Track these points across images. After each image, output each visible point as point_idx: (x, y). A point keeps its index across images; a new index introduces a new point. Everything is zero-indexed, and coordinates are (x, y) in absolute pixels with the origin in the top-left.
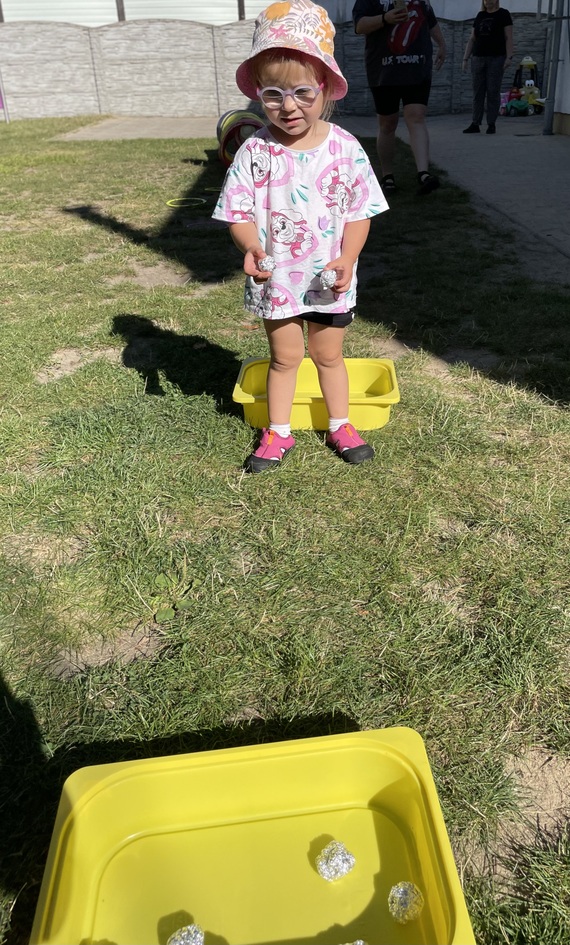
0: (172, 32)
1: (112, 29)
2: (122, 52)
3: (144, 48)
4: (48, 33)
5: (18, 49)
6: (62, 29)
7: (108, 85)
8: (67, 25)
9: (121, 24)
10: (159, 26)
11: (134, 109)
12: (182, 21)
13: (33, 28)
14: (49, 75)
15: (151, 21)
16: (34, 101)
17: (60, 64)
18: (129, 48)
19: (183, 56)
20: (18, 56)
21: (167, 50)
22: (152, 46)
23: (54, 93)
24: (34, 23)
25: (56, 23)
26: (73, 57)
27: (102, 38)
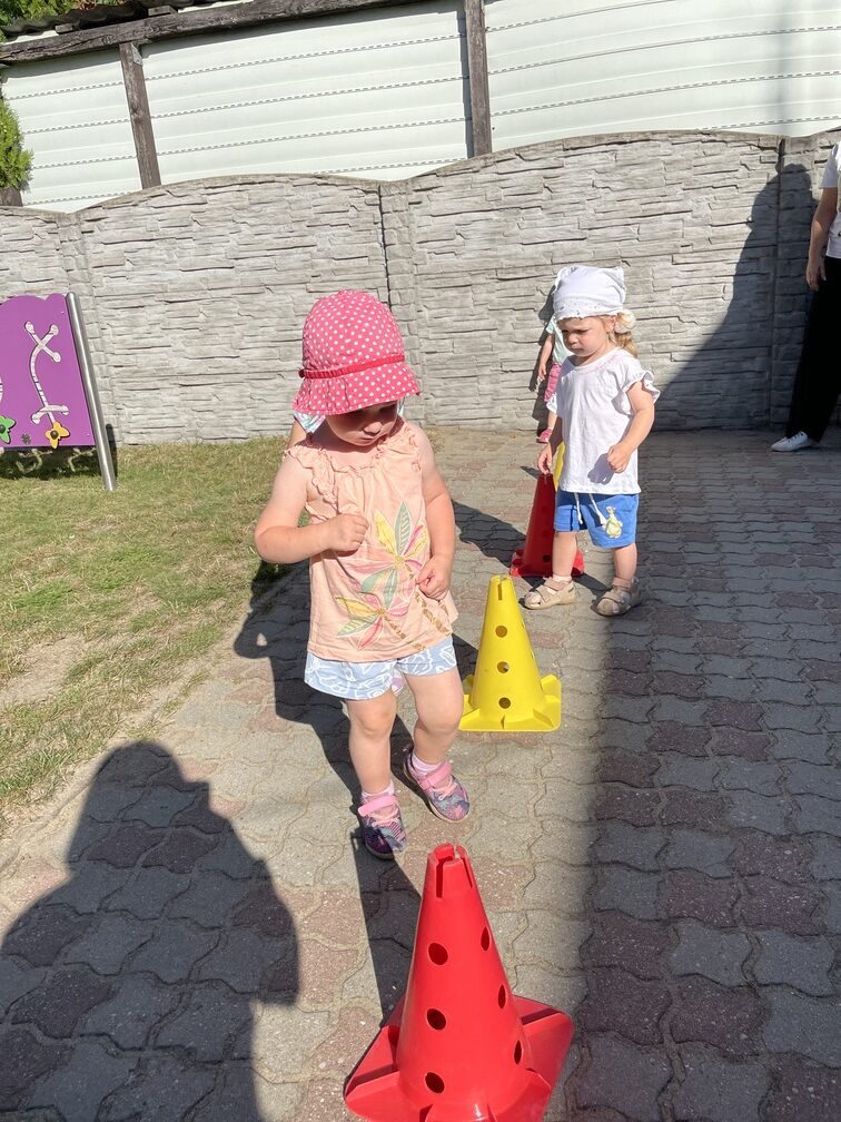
0: (637, 172)
2: (472, 251)
3: (542, 233)
4: (270, 209)
5: (190, 258)
6: (306, 194)
7: (426, 345)
8: (321, 180)
10: (595, 159)
11: (498, 410)
12: (674, 137)
13: (228, 195)
15: (571, 147)
16: (229, 394)
18: (495, 237)
19: (667, 246)
20: (191, 274)
21: (615, 232)
22: (568, 225)
23: (279, 373)
24: (231, 181)
25: (291, 178)
27: (415, 211)
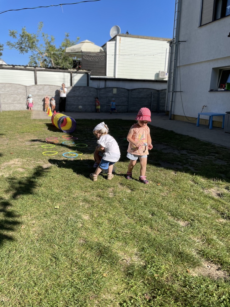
0: (51, 88)
1: (33, 87)
4: (13, 87)
6: (17, 86)
9: (36, 85)
10: (47, 86)
14: (12, 98)
17: (16, 95)
18: (38, 92)
24: (9, 83)
26: (21, 94)
27: (30, 89)
